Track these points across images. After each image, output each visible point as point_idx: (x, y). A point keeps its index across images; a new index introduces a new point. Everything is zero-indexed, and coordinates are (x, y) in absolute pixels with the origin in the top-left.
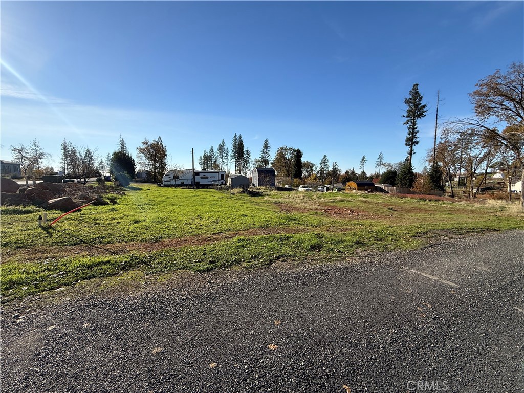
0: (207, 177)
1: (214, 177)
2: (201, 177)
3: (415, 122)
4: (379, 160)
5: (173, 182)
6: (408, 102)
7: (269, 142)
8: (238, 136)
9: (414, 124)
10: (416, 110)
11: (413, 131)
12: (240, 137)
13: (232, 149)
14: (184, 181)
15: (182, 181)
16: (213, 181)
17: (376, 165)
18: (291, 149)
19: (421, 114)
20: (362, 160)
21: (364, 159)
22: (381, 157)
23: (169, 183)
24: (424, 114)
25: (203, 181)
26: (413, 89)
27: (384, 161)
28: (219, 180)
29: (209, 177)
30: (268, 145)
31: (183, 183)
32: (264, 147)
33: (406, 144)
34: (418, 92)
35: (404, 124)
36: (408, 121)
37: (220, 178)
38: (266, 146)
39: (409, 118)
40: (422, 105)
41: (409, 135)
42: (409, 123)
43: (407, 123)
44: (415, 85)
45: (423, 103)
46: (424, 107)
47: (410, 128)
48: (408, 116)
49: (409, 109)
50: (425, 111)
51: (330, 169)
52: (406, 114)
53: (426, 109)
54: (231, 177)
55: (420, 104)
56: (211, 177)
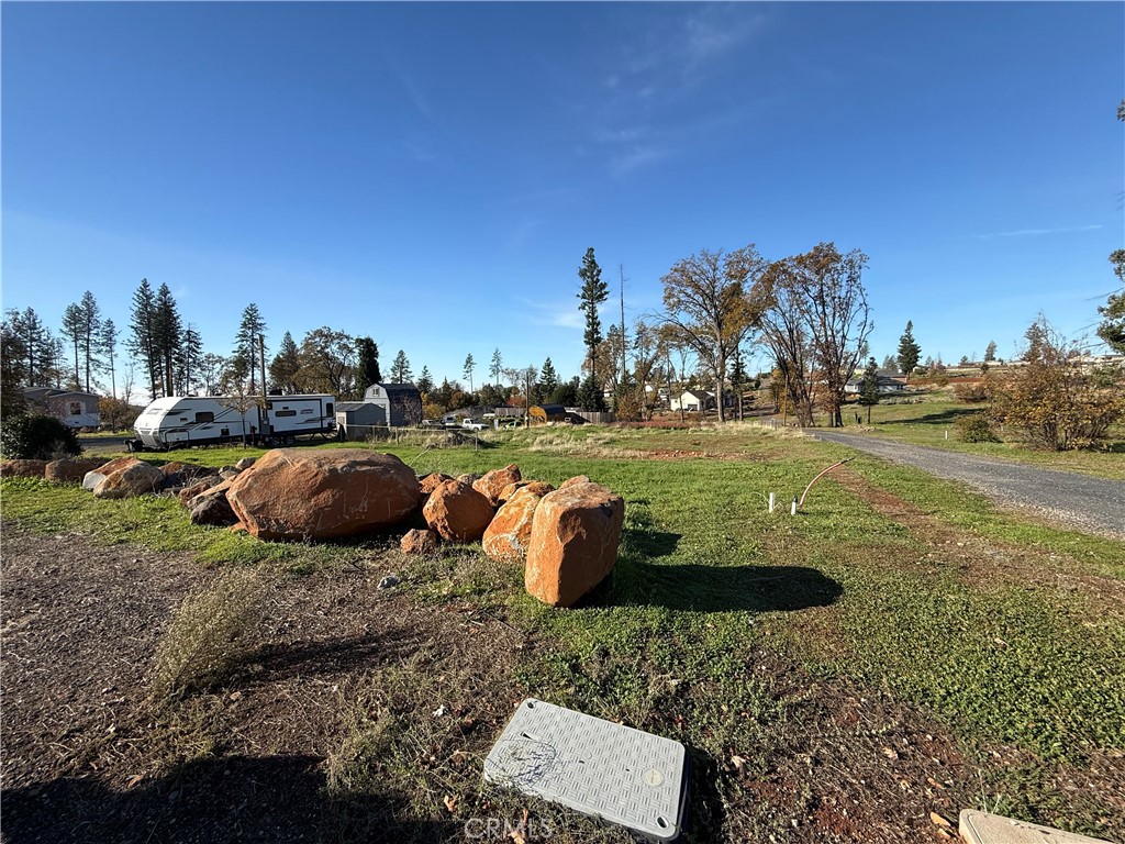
0: (294, 413)
1: (311, 411)
2: (278, 414)
3: (595, 307)
4: (495, 363)
5: (197, 433)
6: (583, 274)
7: (261, 312)
8: (155, 289)
9: (593, 310)
10: (595, 292)
11: (593, 321)
12: (165, 291)
13: (134, 324)
14: (230, 426)
15: (223, 426)
16: (308, 421)
17: (491, 373)
18: (340, 336)
19: (601, 296)
20: (467, 362)
21: (469, 361)
22: (497, 357)
23: (183, 437)
24: (605, 297)
25: (281, 425)
26: (587, 255)
27: (504, 366)
28: (322, 419)
29: (298, 413)
30: (259, 321)
31: (226, 432)
32: (244, 325)
33: (585, 342)
34: (594, 260)
35: (579, 308)
36: (585, 304)
37: (325, 414)
38: (252, 322)
39: (585, 300)
40: (601, 282)
41: (589, 327)
42: (587, 308)
43: (584, 308)
44: (589, 250)
45: (602, 279)
46: (604, 286)
47: (588, 317)
48: (584, 297)
49: (585, 285)
50: (606, 293)
51: (415, 381)
52: (581, 292)
53: (606, 290)
54: (347, 409)
55: (598, 280)
56: (302, 412)
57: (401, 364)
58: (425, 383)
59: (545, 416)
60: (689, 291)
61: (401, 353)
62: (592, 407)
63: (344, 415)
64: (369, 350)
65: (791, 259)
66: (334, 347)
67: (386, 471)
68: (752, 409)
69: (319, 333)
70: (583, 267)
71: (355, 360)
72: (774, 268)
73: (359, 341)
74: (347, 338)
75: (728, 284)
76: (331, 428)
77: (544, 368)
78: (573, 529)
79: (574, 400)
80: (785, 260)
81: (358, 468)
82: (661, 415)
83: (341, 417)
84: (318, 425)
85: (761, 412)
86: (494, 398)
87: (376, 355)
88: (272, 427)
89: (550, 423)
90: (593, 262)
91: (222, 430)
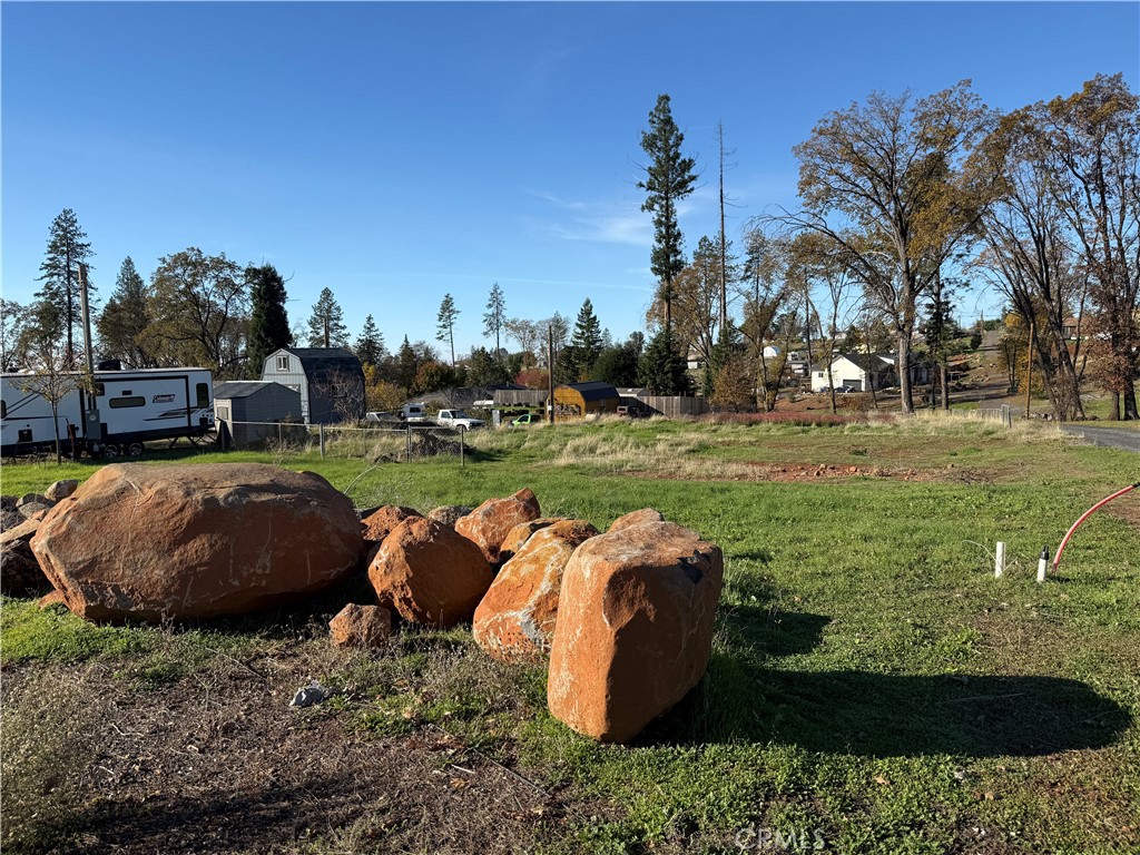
0: (140, 402)
2: (115, 403)
3: (672, 205)
4: (494, 310)
6: (649, 143)
9: (668, 211)
10: (671, 178)
11: (667, 232)
14: (35, 426)
19: (683, 184)
20: (444, 310)
21: (447, 307)
24: (690, 185)
25: (120, 422)
26: (656, 109)
28: (189, 411)
29: (149, 400)
33: (653, 269)
34: (670, 118)
35: (643, 209)
36: (653, 200)
37: (194, 403)
39: (654, 193)
40: (682, 158)
41: (660, 242)
42: (656, 207)
43: (650, 208)
44: (661, 99)
45: (685, 152)
46: (687, 165)
47: (658, 223)
48: (651, 187)
49: (653, 165)
50: (693, 178)
51: (352, 342)
52: (646, 178)
53: (693, 172)
54: (233, 393)
55: (677, 155)
56: (156, 399)
57: (327, 313)
58: (370, 347)
59: (583, 405)
60: (847, 170)
61: (327, 294)
62: (666, 387)
63: (227, 404)
64: (269, 287)
65: (1040, 106)
66: (209, 284)
67: (302, 502)
68: (965, 388)
69: (182, 260)
70: (650, 130)
71: (244, 307)
72: (1008, 123)
73: (252, 273)
74: (232, 266)
75: (921, 156)
76: (205, 426)
77: (581, 318)
78: (631, 602)
79: (634, 375)
80: (1028, 108)
81: (254, 497)
82: (793, 401)
83: (222, 407)
84: (182, 422)
85: (982, 393)
86: (492, 372)
87: (282, 297)
88: (104, 426)
89: (590, 417)
90: (668, 121)
91: (21, 432)
